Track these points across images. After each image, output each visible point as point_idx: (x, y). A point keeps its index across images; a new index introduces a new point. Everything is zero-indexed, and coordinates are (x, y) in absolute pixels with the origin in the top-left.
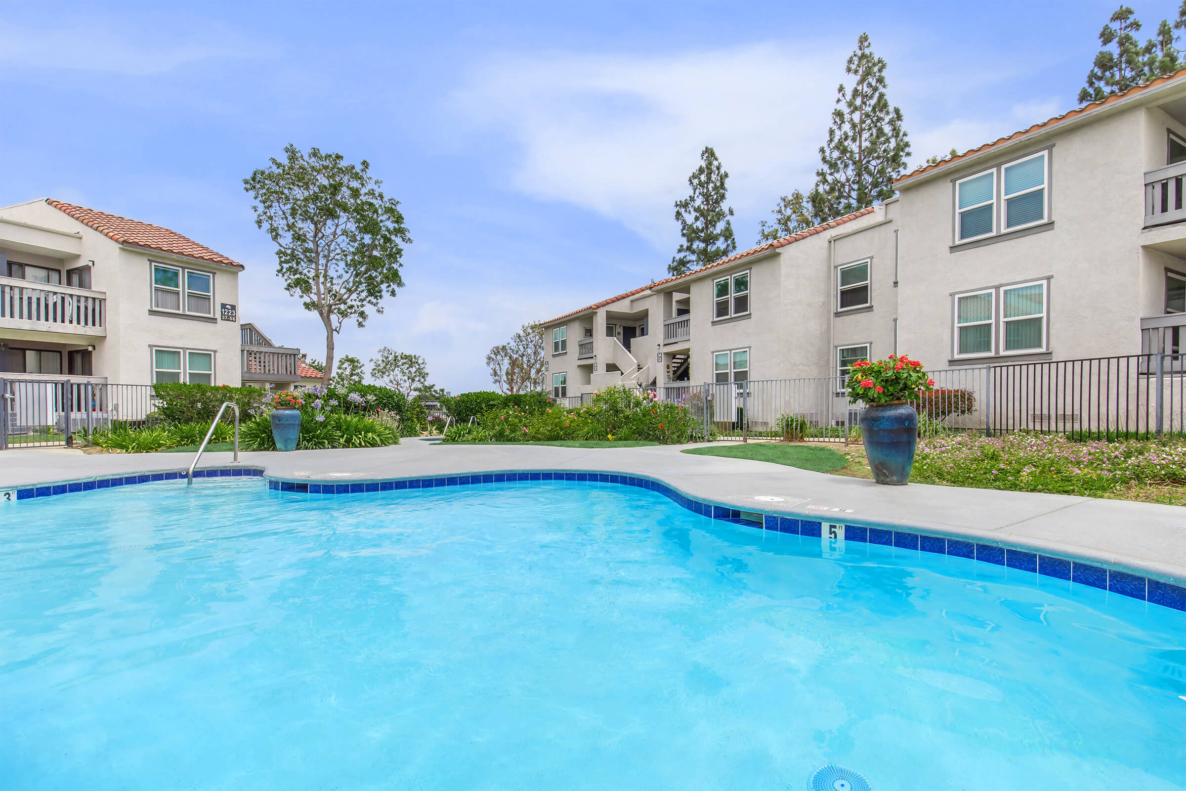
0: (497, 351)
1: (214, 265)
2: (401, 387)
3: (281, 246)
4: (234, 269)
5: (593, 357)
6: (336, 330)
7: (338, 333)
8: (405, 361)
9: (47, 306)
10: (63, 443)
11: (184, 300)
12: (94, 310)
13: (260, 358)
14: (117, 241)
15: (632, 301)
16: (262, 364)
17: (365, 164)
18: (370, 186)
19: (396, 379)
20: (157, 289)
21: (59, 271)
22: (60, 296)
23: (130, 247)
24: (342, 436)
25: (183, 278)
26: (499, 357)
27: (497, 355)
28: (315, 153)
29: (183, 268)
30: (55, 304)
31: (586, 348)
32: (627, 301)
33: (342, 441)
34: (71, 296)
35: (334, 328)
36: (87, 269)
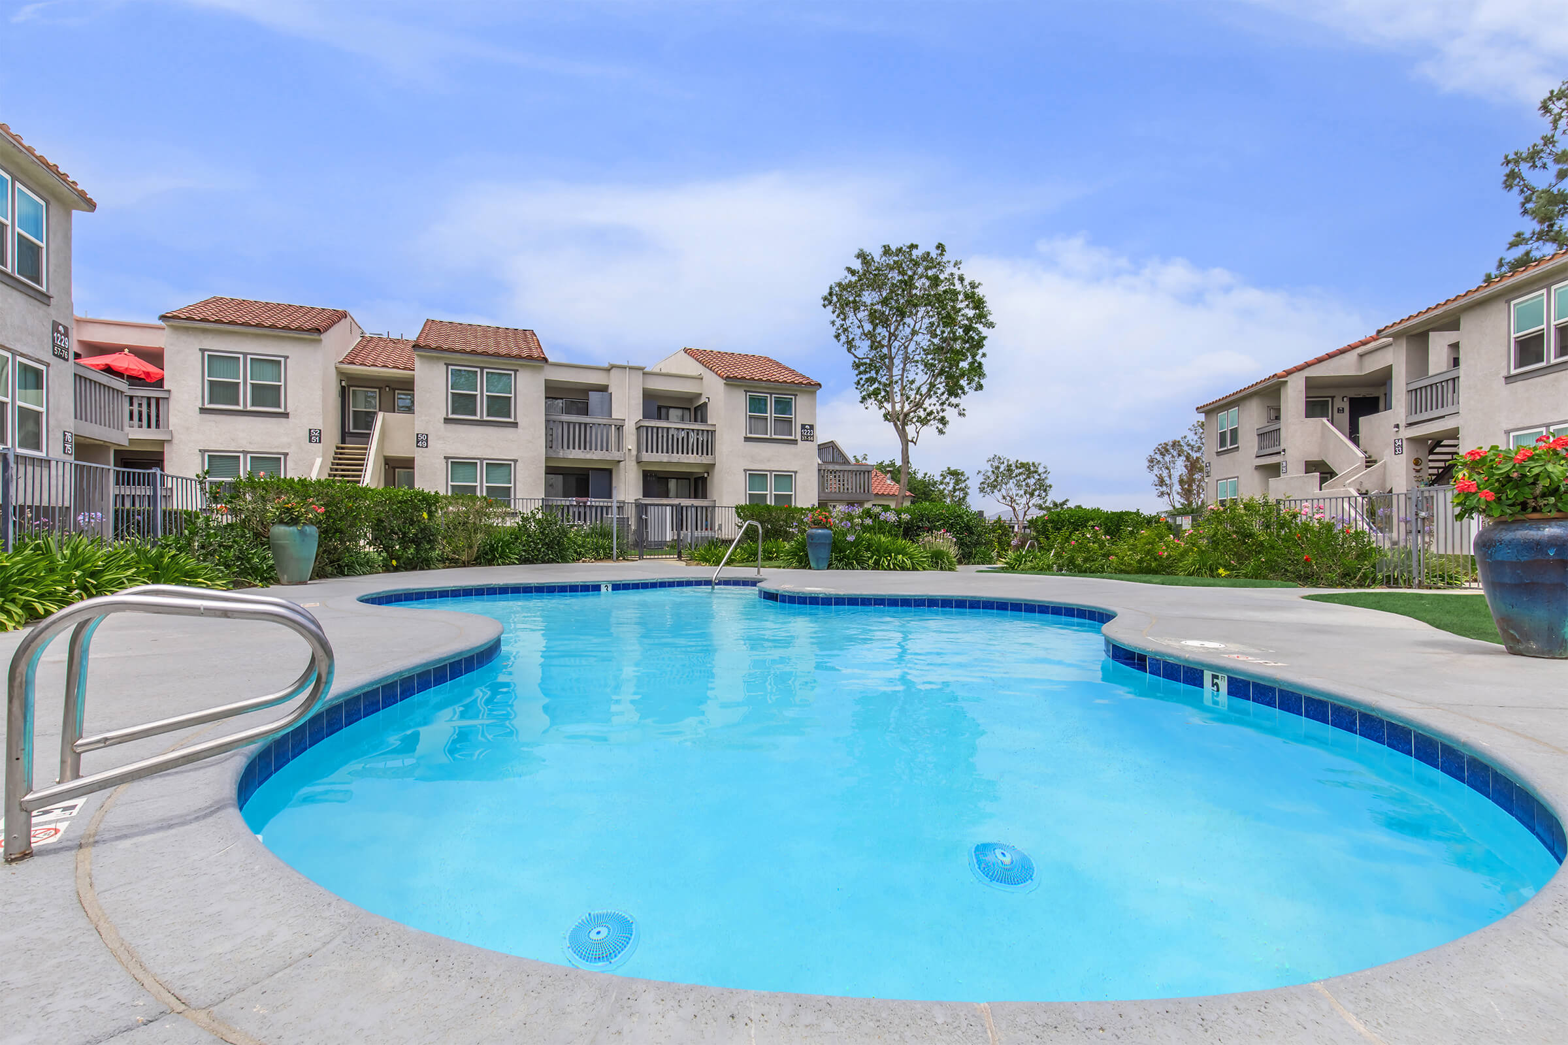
0: (1164, 450)
1: (795, 387)
2: (1017, 504)
3: (856, 357)
4: (811, 389)
5: (1280, 453)
6: (912, 441)
7: (915, 444)
8: (1021, 470)
9: (678, 439)
10: (676, 556)
11: (770, 425)
12: (707, 441)
13: (839, 476)
14: (722, 378)
15: (1361, 356)
16: (841, 483)
17: (940, 246)
18: (949, 270)
19: (1011, 493)
20: (750, 417)
21: (689, 409)
22: (685, 431)
23: (732, 381)
24: (871, 558)
25: (771, 405)
26: (1168, 458)
27: (1164, 455)
28: (887, 251)
29: (771, 394)
30: (683, 438)
31: (1270, 437)
32: (1352, 356)
33: (871, 562)
34: (693, 430)
35: (910, 438)
36: (705, 404)
